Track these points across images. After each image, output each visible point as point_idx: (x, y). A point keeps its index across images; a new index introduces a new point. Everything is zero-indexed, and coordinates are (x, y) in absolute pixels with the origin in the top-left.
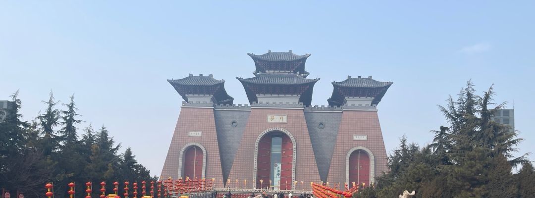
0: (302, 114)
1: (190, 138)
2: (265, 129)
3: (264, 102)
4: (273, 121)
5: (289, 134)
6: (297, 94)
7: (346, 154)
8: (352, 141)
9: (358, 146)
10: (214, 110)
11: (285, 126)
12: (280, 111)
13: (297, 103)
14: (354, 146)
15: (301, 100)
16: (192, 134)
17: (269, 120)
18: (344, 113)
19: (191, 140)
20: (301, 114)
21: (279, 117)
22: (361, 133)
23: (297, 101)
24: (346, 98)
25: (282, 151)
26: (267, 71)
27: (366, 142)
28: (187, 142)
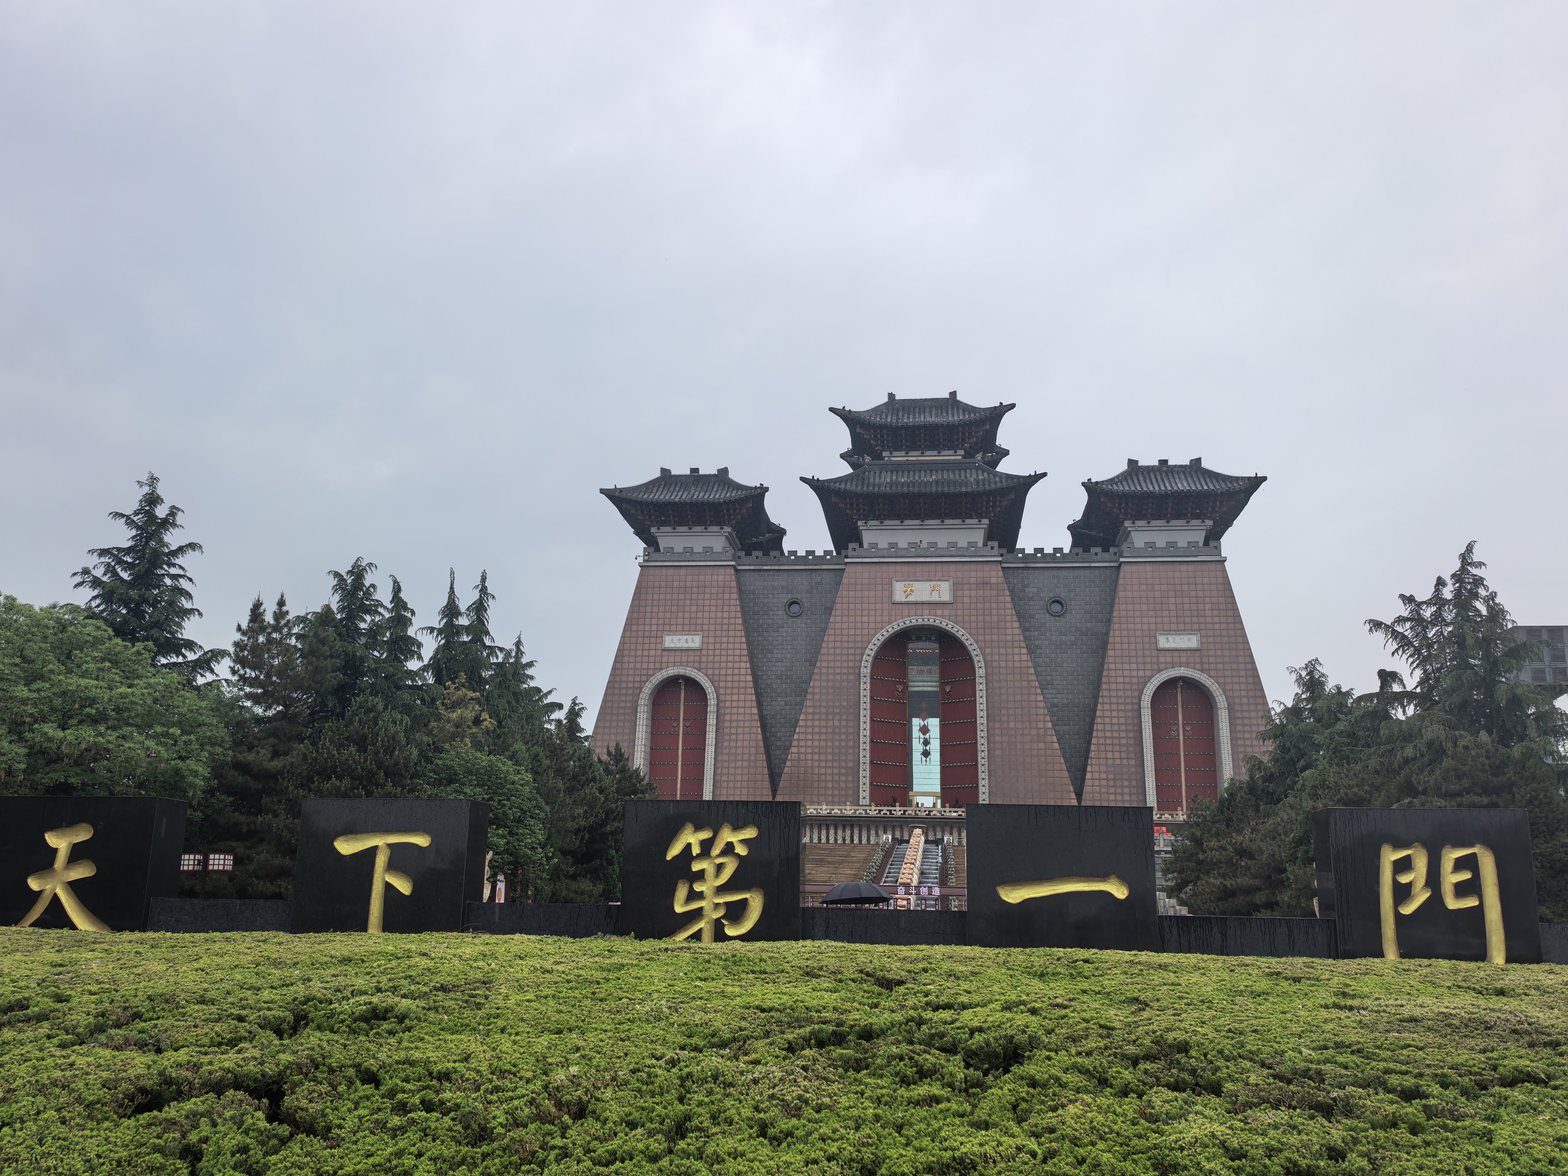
0: (996, 576)
1: (665, 653)
2: (890, 623)
3: (883, 544)
4: (911, 599)
5: (961, 633)
6: (980, 517)
7: (1141, 693)
8: (1155, 653)
9: (1173, 666)
10: (736, 570)
11: (946, 612)
12: (932, 568)
13: (980, 544)
14: (1162, 666)
15: (990, 536)
16: (671, 641)
17: (899, 596)
18: (1124, 568)
19: (671, 659)
20: (994, 573)
21: (927, 585)
22: (1181, 626)
23: (978, 537)
24: (1127, 523)
25: (942, 685)
26: (885, 454)
27: (1198, 654)
28: (658, 666)
